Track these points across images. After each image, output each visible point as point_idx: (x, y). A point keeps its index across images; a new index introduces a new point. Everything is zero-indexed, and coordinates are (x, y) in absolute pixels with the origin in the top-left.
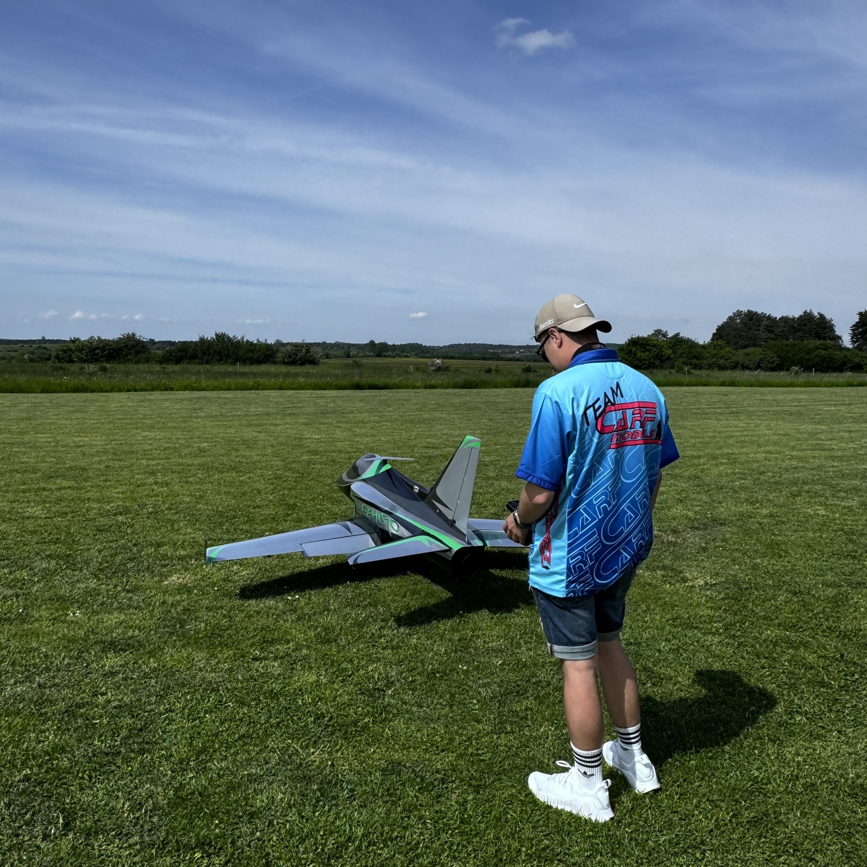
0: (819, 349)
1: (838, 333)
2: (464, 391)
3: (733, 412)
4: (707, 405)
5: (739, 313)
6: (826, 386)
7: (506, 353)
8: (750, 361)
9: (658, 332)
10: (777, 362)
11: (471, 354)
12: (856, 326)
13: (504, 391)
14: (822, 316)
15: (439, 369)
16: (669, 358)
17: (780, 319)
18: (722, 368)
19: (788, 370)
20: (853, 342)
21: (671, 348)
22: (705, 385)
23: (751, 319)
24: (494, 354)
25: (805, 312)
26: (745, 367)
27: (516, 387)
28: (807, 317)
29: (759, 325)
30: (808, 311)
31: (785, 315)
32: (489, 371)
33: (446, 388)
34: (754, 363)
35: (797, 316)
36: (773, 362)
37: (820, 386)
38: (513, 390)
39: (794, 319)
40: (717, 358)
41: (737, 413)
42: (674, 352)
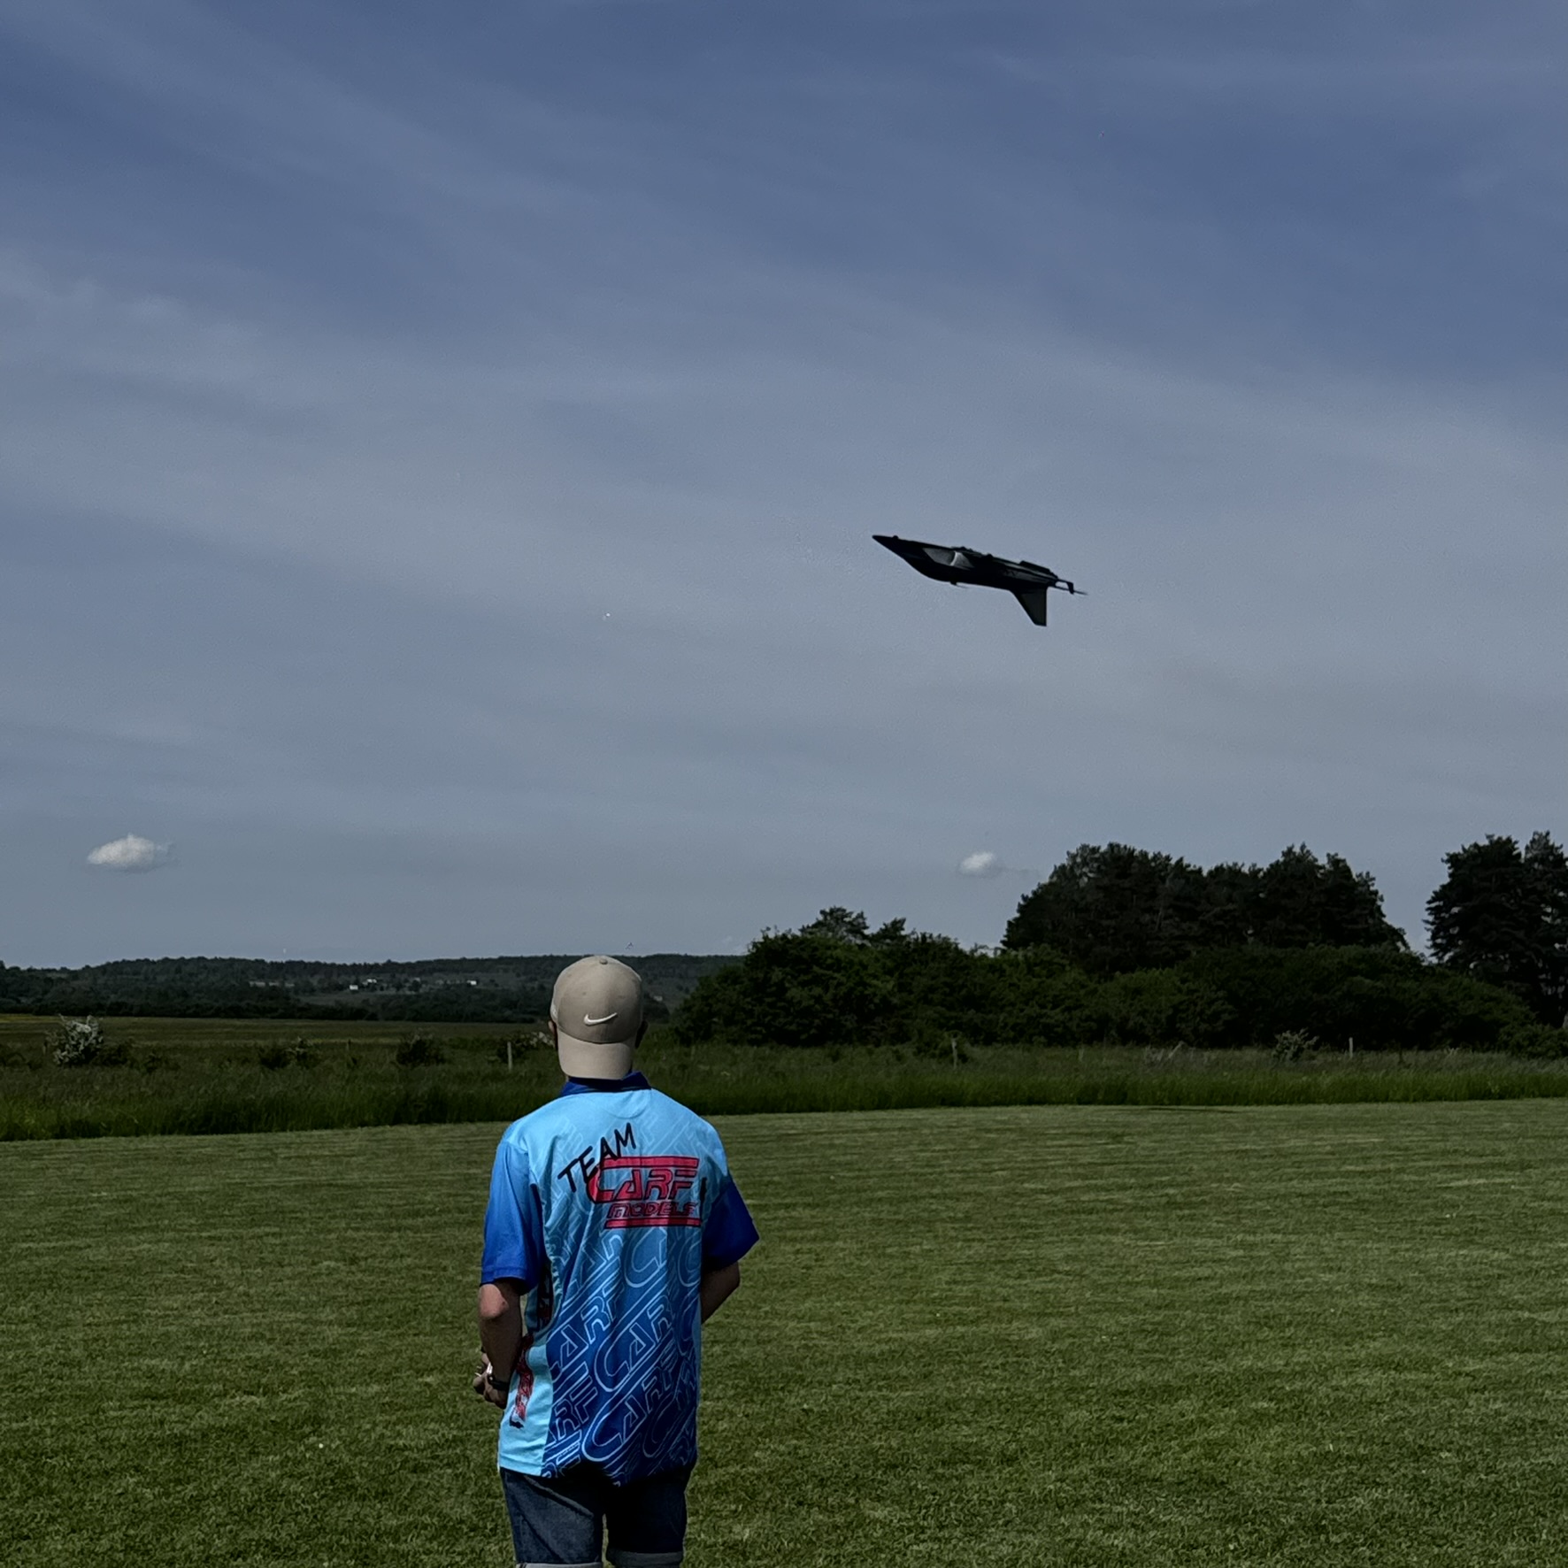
0: (1356, 973)
1: (1392, 919)
2: (209, 1143)
3: (1172, 1204)
4: (1077, 1176)
5: (1088, 855)
6: (1405, 1099)
7: (312, 991)
8: (1143, 1013)
9: (835, 917)
10: (1226, 1017)
11: (185, 995)
12: (1444, 897)
13: (357, 1138)
14: (1336, 862)
15: (88, 1057)
16: (886, 1007)
17: (1210, 873)
18: (1059, 1037)
19: (1268, 1041)
20: (1440, 949)
21: (890, 972)
22: (1030, 1101)
23: (1123, 874)
24: (273, 993)
25: (1289, 853)
26: (1132, 1036)
27: (397, 1120)
28: (1295, 868)
29: (1153, 895)
30: (1297, 850)
31: (1227, 860)
32: (275, 1060)
33: (138, 1131)
34: (1157, 1021)
35: (1264, 865)
36: (1216, 1016)
37: (1386, 1099)
38: (391, 1132)
39: (1255, 872)
40: (1043, 1006)
41: (1190, 1205)
42: (902, 987)
